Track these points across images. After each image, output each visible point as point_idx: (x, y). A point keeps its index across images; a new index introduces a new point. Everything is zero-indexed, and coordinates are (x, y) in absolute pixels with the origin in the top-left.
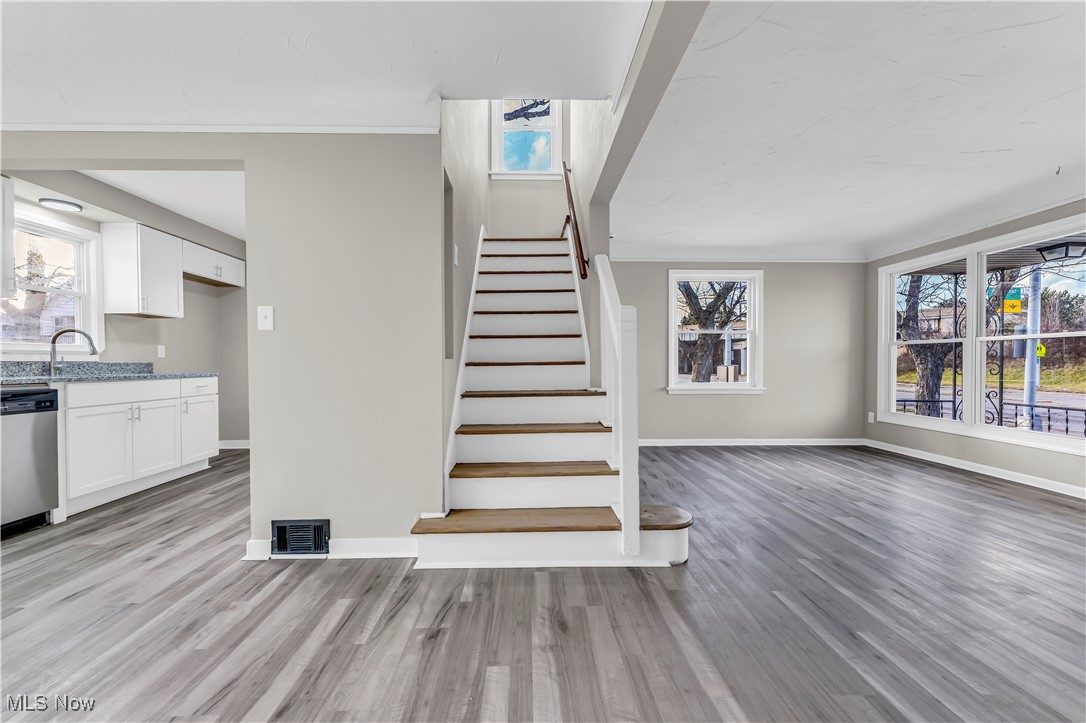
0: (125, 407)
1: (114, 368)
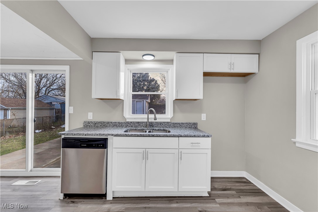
0: (141, 150)
1: (176, 125)
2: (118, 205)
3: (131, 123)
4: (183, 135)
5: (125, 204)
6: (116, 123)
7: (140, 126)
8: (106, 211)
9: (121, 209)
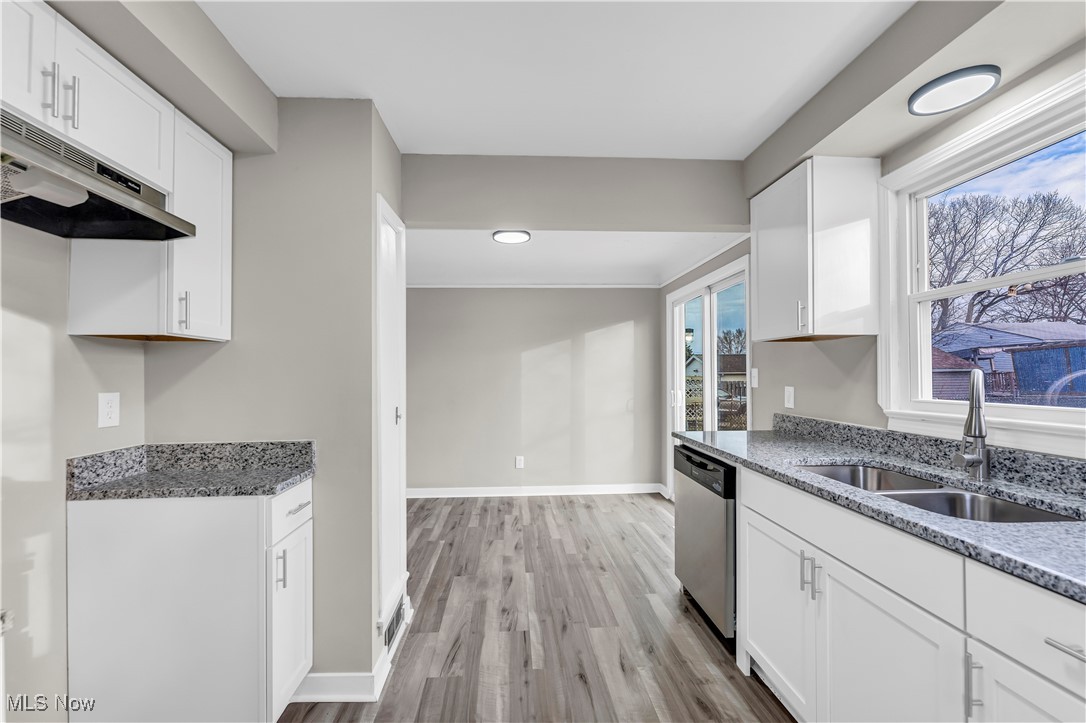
2: (736, 697)
3: (905, 438)
4: (984, 554)
5: (752, 711)
6: (850, 429)
7: (945, 463)
8: (700, 677)
9: (723, 707)
